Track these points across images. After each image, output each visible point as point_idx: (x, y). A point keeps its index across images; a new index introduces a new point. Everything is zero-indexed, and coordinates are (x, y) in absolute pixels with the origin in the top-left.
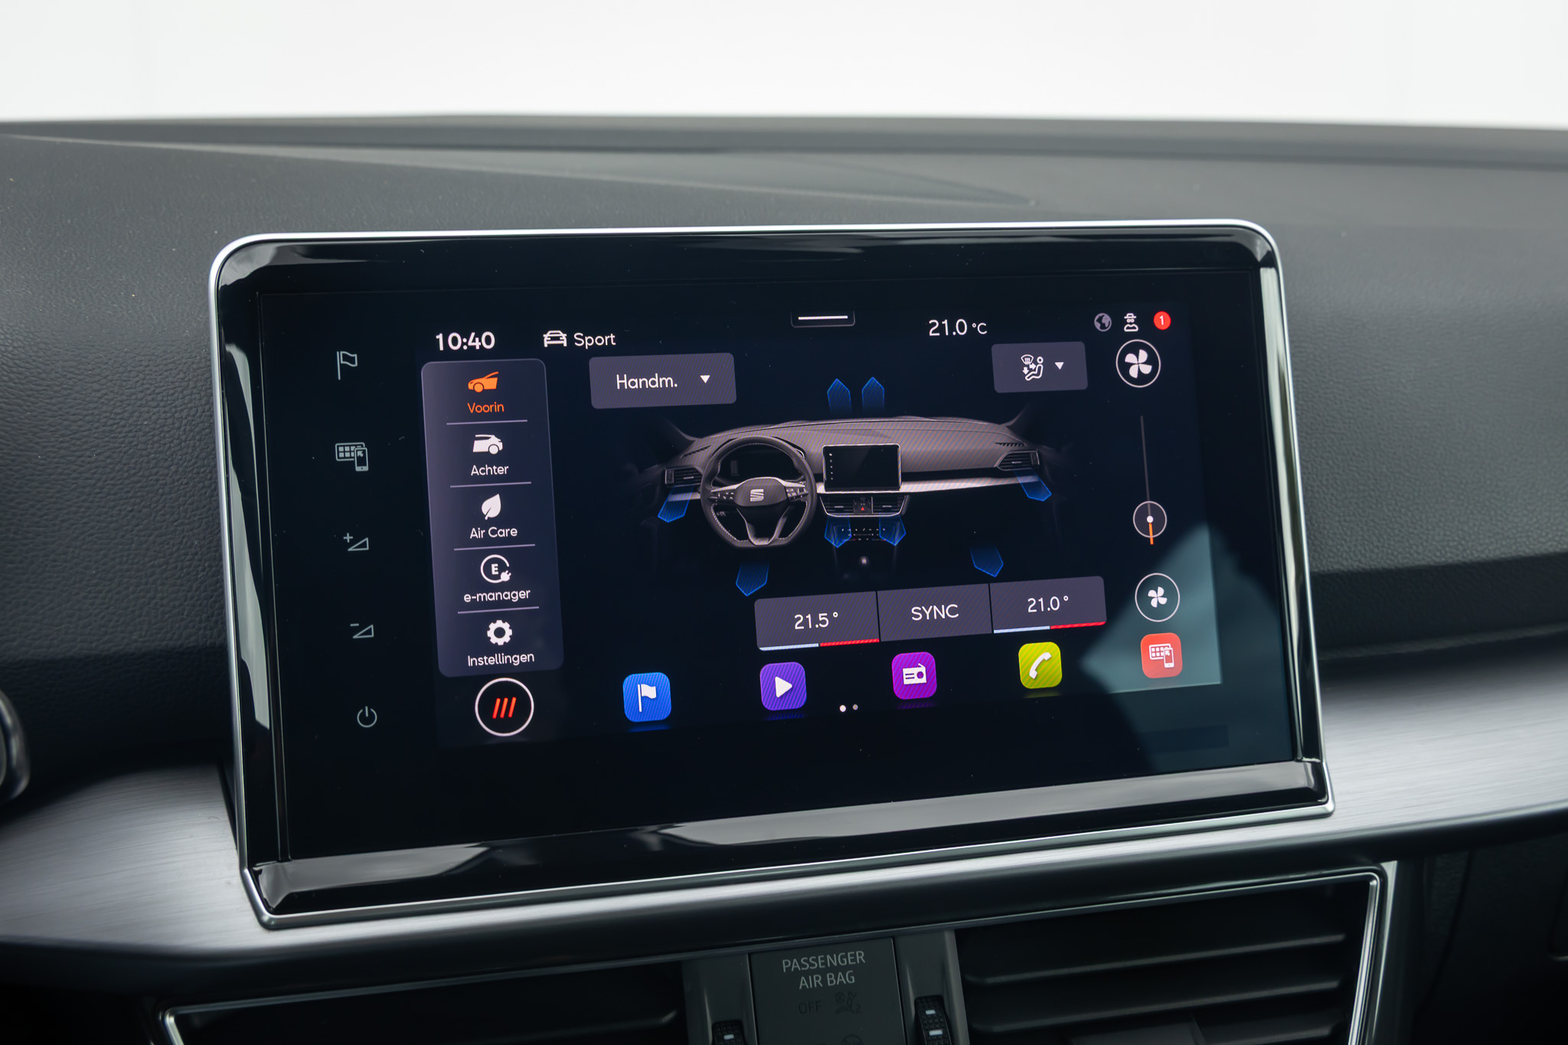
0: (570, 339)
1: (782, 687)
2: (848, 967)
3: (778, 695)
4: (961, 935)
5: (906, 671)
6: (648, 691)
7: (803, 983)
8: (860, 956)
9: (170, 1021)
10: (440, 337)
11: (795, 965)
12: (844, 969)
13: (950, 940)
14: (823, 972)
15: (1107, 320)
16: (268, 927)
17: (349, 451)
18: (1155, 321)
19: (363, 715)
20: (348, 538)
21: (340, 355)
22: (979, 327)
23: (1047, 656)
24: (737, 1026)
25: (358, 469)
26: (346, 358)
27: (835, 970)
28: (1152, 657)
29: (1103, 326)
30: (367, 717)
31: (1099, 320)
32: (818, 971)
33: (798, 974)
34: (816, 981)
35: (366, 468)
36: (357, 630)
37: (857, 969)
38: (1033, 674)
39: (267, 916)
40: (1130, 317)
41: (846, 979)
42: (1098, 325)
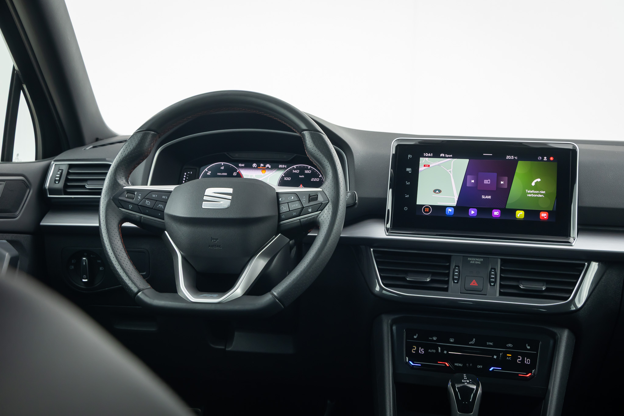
0: (445, 155)
1: (473, 212)
2: (480, 261)
3: (472, 213)
4: (502, 260)
5: (495, 212)
6: (450, 210)
7: (471, 262)
8: (482, 260)
9: (372, 250)
10: (424, 154)
11: (470, 259)
12: (479, 261)
13: (499, 261)
14: (475, 261)
15: (541, 158)
16: (387, 235)
17: (409, 170)
18: (550, 159)
19: (405, 208)
20: (407, 182)
21: (409, 155)
22: (516, 158)
23: (521, 213)
24: (459, 267)
25: (409, 172)
26: (410, 156)
27: (477, 261)
28: (542, 216)
29: (540, 159)
30: (406, 208)
31: (539, 158)
32: (474, 261)
33: (471, 261)
34: (474, 262)
35: (411, 172)
36: (406, 196)
37: (481, 262)
38: (518, 216)
39: (387, 234)
40: (545, 158)
41: (479, 263)
42: (539, 159)
